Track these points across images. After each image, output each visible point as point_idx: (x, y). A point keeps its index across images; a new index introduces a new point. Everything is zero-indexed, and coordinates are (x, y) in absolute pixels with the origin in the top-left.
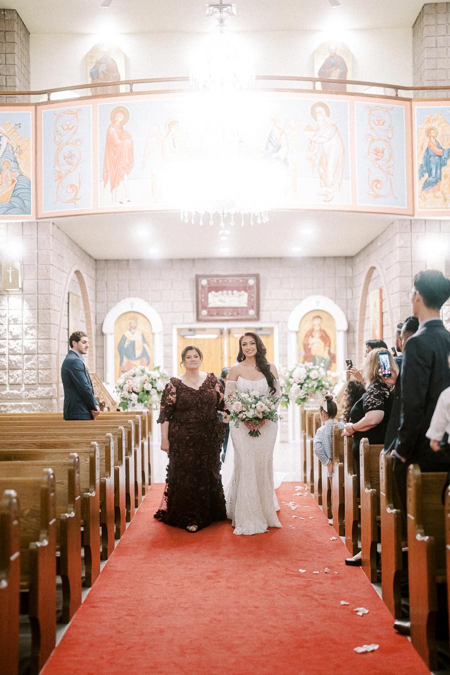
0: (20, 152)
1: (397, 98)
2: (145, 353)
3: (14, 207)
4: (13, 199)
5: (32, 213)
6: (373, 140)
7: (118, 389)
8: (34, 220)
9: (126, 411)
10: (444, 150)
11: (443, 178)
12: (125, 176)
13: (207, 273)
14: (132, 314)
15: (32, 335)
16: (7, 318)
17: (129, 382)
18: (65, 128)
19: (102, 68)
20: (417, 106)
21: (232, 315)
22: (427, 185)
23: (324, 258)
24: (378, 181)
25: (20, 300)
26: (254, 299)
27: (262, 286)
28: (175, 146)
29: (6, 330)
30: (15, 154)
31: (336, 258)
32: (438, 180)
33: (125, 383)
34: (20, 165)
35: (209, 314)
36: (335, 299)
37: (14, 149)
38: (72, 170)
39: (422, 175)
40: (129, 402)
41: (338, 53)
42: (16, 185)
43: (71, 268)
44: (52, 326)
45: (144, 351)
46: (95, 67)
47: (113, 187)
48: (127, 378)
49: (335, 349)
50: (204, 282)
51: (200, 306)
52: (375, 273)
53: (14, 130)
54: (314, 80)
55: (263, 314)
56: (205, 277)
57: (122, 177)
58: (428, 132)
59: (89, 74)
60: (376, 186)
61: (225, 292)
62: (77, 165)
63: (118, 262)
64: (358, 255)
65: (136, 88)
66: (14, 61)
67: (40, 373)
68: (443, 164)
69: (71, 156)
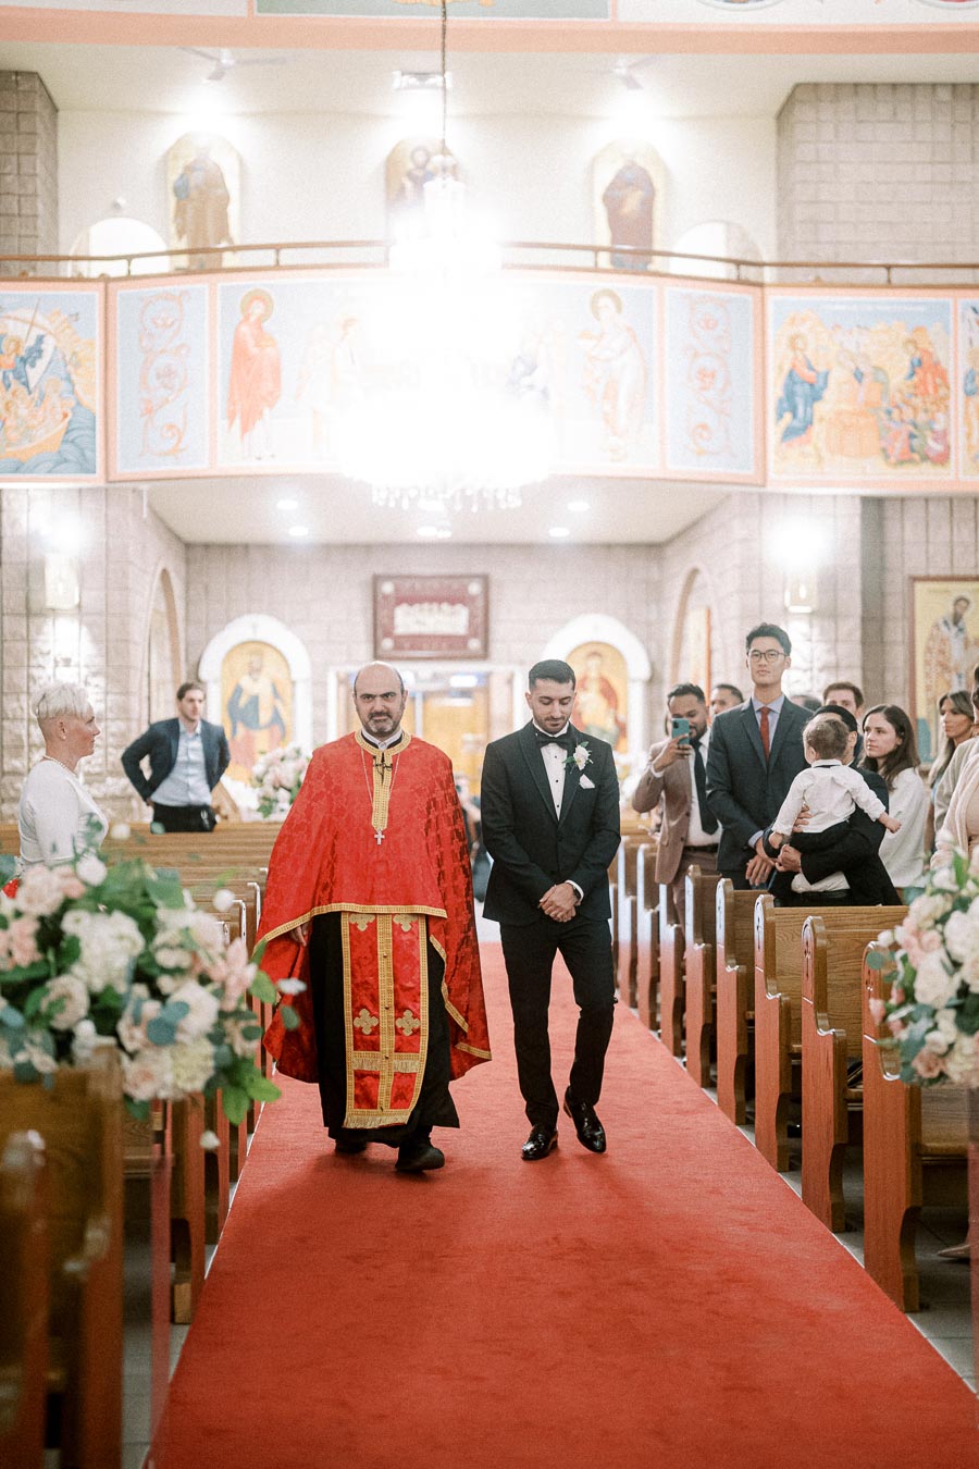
0: (77, 365)
1: (739, 282)
2: (277, 718)
3: (66, 461)
4: (68, 447)
5: (98, 470)
6: (696, 355)
7: (255, 782)
8: (102, 484)
9: (267, 820)
10: (818, 373)
11: (815, 421)
12: (266, 411)
13: (394, 571)
14: (253, 647)
15: (97, 686)
16: (51, 657)
17: (274, 771)
18: (159, 322)
19: (196, 178)
20: (774, 297)
21: (439, 649)
22: (789, 433)
23: (609, 546)
24: (704, 427)
25: (76, 624)
26: (480, 619)
27: (494, 595)
28: (353, 361)
29: (49, 678)
30: (70, 368)
31: (630, 547)
32: (807, 424)
33: (266, 772)
34: (77, 388)
35: (398, 646)
36: (629, 622)
37: (67, 358)
38: (170, 399)
39: (780, 416)
40: (274, 804)
41: (640, 162)
42: (70, 422)
43: (157, 564)
44: (132, 672)
45: (276, 714)
46: (182, 176)
47: (245, 429)
48: (270, 764)
49: (627, 713)
50: (388, 588)
51: (380, 632)
52: (699, 580)
53: (66, 325)
54: (596, 250)
55: (496, 648)
56: (389, 578)
57: (261, 413)
58: (793, 342)
59: (170, 191)
60: (701, 436)
61: (426, 606)
62: (180, 390)
63: (227, 549)
64: (670, 542)
65: (287, 257)
66: (35, 169)
67: (111, 754)
68: (815, 396)
69: (169, 373)
